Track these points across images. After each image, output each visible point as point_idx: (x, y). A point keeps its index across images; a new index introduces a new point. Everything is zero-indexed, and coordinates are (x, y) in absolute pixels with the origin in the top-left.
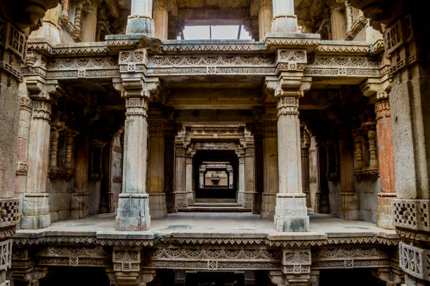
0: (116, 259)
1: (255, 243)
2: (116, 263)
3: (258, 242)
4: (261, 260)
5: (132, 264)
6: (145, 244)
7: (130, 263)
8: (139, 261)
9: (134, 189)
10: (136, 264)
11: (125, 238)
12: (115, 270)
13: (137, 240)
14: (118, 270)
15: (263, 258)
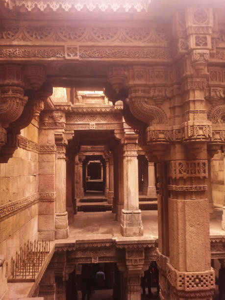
0: (129, 257)
1: (216, 242)
2: (128, 260)
3: (218, 241)
4: (219, 252)
5: (140, 259)
6: (150, 246)
7: (138, 259)
8: (144, 257)
9: (134, 208)
10: (142, 260)
11: (136, 243)
12: (127, 264)
13: (144, 244)
14: (130, 264)
15: (220, 251)
